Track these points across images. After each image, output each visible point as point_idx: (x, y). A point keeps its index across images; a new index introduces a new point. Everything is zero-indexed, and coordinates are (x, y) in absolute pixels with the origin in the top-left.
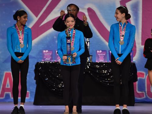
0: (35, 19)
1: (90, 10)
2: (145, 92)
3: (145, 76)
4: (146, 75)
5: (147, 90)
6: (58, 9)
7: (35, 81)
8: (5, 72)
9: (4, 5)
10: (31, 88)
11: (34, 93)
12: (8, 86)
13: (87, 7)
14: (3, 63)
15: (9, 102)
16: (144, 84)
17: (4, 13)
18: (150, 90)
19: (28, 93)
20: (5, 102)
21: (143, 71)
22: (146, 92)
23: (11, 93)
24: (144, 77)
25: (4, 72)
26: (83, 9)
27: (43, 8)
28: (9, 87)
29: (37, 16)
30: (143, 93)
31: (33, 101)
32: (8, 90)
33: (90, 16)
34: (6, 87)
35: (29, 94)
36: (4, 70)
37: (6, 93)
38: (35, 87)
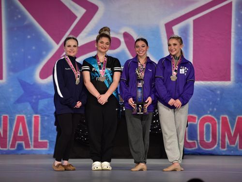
0: (56, 47)
1: (126, 35)
2: (197, 140)
3: (197, 120)
4: (199, 119)
5: (200, 139)
6: (86, 34)
7: (56, 127)
8: (17, 115)
9: (15, 29)
10: (50, 136)
11: (55, 143)
12: (20, 133)
13: (123, 31)
14: (15, 103)
15: (22, 154)
16: (196, 131)
17: (16, 39)
18: (203, 139)
19: (46, 142)
20: (17, 154)
21: (195, 114)
22: (199, 141)
23: (25, 143)
24: (195, 122)
25: (15, 116)
26: (118, 33)
27: (66, 32)
28: (22, 135)
29: (58, 43)
30: (195, 143)
31: (52, 152)
32: (21, 138)
33: (126, 42)
34: (19, 135)
35: (48, 144)
36: (15, 113)
37: (17, 142)
38: (56, 134)
